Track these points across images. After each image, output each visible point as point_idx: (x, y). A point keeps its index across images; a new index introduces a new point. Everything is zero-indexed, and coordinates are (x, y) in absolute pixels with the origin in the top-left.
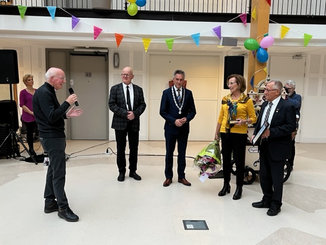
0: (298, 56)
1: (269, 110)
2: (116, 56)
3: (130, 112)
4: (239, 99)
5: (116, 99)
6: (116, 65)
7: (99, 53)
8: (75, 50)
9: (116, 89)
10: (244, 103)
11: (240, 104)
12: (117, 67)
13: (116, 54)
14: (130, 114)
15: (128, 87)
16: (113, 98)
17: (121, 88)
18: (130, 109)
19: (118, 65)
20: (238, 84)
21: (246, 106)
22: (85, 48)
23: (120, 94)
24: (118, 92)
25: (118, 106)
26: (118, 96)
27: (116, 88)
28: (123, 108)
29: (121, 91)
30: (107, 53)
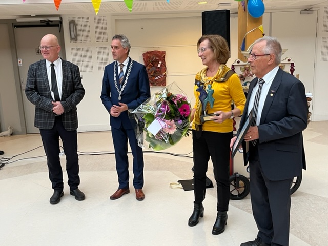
0: (308, 10)
1: (259, 93)
2: (72, 25)
3: (57, 103)
4: (216, 76)
5: (36, 83)
6: (73, 36)
7: (50, 23)
8: (17, 20)
9: (36, 69)
10: (223, 82)
11: (217, 84)
12: (74, 39)
13: (72, 23)
14: (56, 105)
15: (53, 65)
16: (32, 83)
17: (42, 66)
18: (57, 99)
19: (76, 37)
20: (213, 51)
21: (226, 86)
22: (30, 16)
23: (41, 76)
24: (39, 73)
25: (38, 93)
26: (39, 79)
27: (35, 67)
28: (46, 97)
29: (43, 72)
30: (61, 22)
